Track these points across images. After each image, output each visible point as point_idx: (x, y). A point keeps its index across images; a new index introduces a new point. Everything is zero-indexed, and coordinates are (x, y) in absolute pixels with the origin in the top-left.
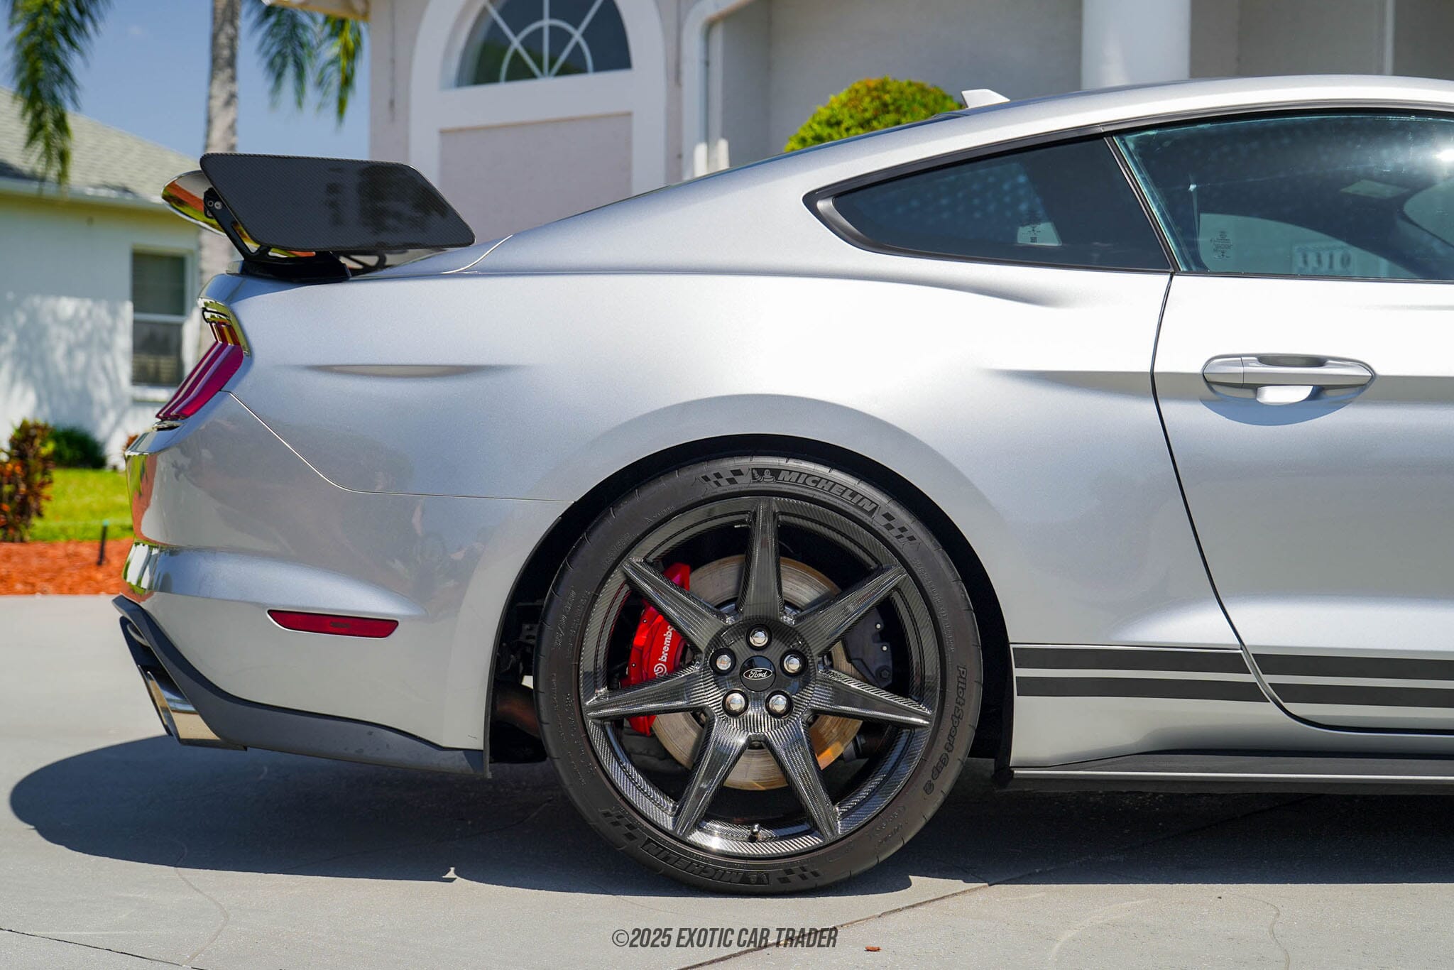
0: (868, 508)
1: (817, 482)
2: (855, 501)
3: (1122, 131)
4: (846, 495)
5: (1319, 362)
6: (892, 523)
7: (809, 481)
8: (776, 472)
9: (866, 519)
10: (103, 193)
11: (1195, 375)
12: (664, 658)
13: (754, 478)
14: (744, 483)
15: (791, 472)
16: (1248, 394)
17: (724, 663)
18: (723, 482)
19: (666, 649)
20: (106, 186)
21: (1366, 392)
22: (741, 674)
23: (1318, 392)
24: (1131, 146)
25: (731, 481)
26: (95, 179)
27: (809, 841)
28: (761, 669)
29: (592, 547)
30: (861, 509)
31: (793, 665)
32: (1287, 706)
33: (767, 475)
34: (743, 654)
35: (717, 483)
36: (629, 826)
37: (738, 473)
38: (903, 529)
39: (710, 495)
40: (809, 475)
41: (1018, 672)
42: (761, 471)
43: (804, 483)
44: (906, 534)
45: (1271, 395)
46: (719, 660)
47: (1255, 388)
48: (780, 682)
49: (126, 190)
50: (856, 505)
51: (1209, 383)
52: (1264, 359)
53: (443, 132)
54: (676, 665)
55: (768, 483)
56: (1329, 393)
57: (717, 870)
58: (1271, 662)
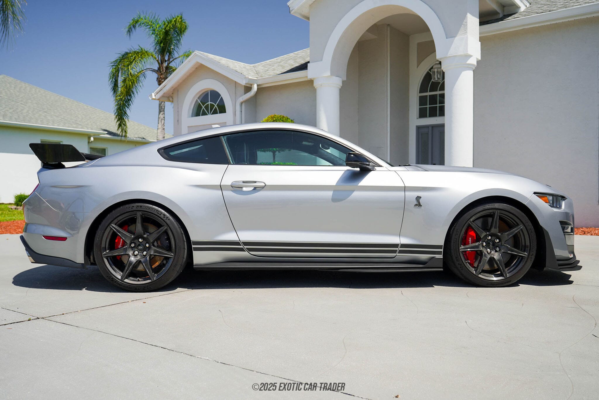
0: (160, 213)
1: (149, 208)
2: (157, 212)
3: (224, 135)
4: (155, 211)
5: (255, 182)
6: (165, 216)
7: (148, 208)
8: (141, 206)
9: (159, 216)
10: (138, 139)
11: (229, 185)
12: (121, 244)
13: (136, 207)
14: (134, 209)
15: (144, 206)
16: (240, 189)
17: (133, 245)
18: (130, 208)
19: (121, 242)
20: (139, 138)
21: (264, 188)
22: (137, 247)
23: (255, 188)
24: (225, 138)
25: (132, 208)
26: (137, 136)
27: (149, 281)
28: (141, 246)
29: (104, 223)
30: (159, 214)
31: (147, 245)
32: (249, 252)
33: (139, 207)
34: (138, 243)
35: (129, 209)
36: (112, 278)
37: (133, 207)
38: (167, 218)
39: (127, 211)
40: (148, 207)
41: (193, 246)
42: (138, 206)
43: (147, 208)
44: (168, 219)
45: (244, 189)
46: (132, 244)
47: (242, 188)
48: (145, 249)
49: (144, 138)
50: (157, 213)
51: (232, 187)
52: (244, 182)
53: (188, 127)
54: (123, 245)
55: (139, 209)
56: (257, 188)
57: (130, 287)
58: (246, 244)
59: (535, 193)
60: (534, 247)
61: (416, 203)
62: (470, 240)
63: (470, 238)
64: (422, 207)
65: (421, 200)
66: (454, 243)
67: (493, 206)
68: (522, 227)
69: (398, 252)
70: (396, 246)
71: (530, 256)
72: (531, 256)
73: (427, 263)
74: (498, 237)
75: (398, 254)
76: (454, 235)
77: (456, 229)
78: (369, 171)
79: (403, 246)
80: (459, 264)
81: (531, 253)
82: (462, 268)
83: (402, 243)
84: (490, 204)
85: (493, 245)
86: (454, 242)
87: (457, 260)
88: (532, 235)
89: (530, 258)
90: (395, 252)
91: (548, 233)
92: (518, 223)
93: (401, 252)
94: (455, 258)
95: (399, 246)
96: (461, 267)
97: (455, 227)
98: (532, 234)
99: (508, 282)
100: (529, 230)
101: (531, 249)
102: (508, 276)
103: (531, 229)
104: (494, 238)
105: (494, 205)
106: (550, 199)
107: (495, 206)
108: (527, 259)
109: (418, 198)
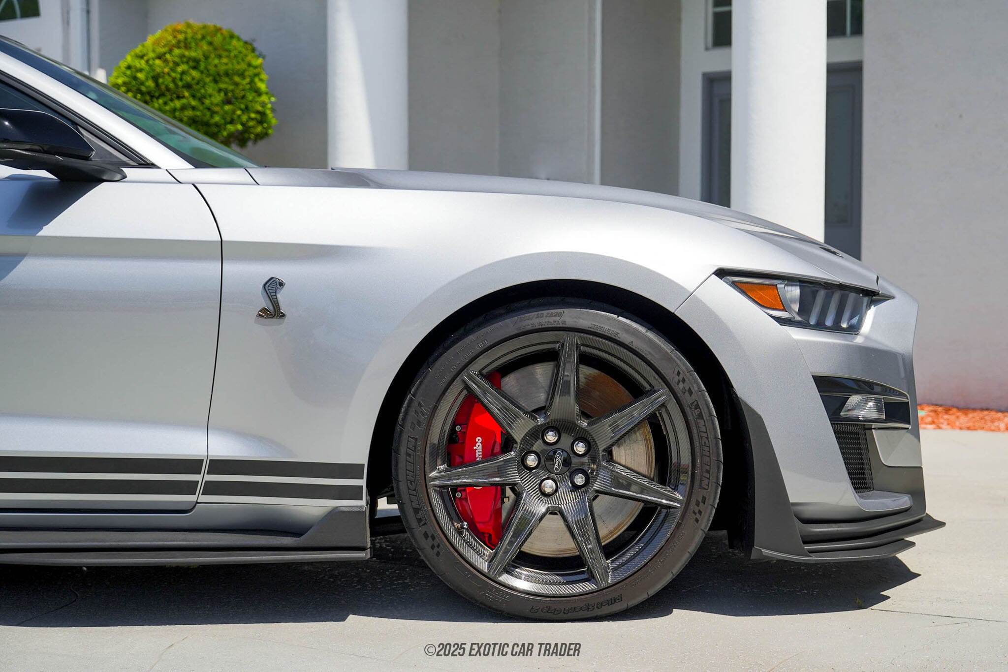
59: (721, 273)
60: (708, 472)
61: (264, 303)
62: (478, 448)
63: (479, 439)
64: (286, 319)
65: (282, 296)
66: (409, 455)
67: (557, 319)
68: (662, 395)
69: (200, 488)
70: (192, 465)
71: (693, 507)
72: (698, 504)
73: (308, 530)
74: (583, 437)
75: (203, 498)
76: (408, 425)
77: (415, 404)
78: (92, 179)
79: (218, 465)
80: (426, 535)
81: (698, 495)
82: (436, 550)
83: (214, 454)
84: (545, 312)
85: (566, 462)
86: (410, 451)
87: (419, 520)
88: (703, 429)
89: (694, 513)
90: (189, 488)
91: (760, 417)
92: (653, 383)
93: (211, 488)
94: (411, 511)
95: (205, 467)
96: (433, 547)
97: (414, 395)
98: (701, 422)
99: (611, 602)
100: (688, 410)
101: (697, 478)
102: (609, 582)
103: (697, 407)
104: (566, 440)
105: (560, 315)
106: (788, 296)
107: (563, 319)
108: (683, 516)
109: (273, 286)
